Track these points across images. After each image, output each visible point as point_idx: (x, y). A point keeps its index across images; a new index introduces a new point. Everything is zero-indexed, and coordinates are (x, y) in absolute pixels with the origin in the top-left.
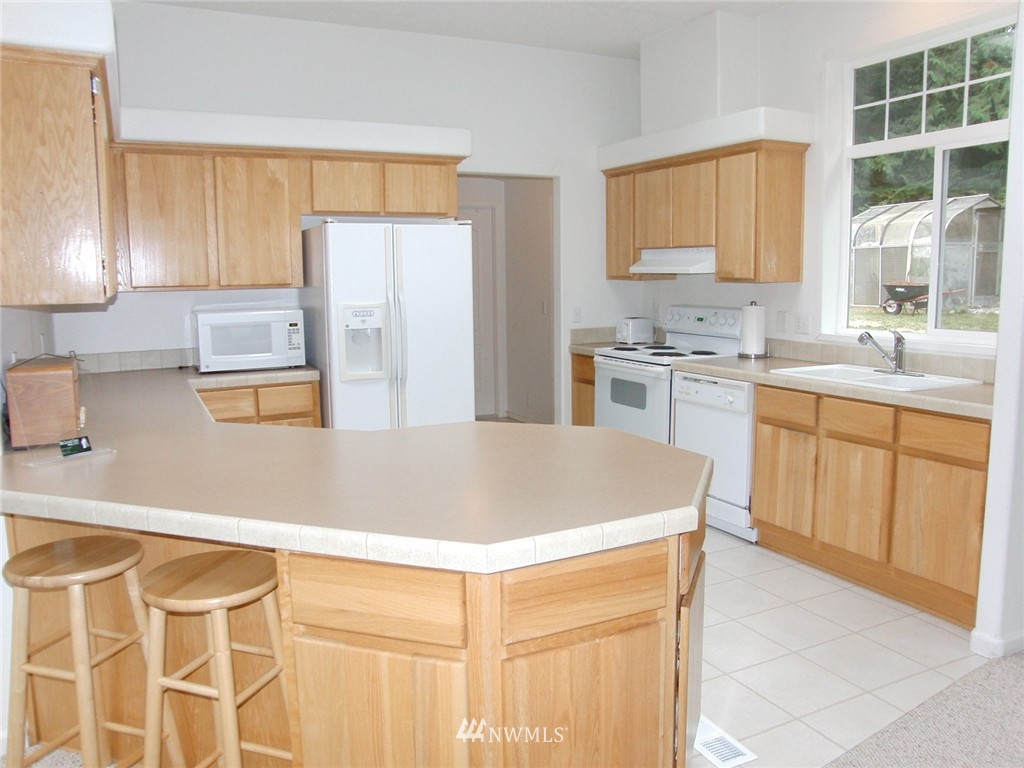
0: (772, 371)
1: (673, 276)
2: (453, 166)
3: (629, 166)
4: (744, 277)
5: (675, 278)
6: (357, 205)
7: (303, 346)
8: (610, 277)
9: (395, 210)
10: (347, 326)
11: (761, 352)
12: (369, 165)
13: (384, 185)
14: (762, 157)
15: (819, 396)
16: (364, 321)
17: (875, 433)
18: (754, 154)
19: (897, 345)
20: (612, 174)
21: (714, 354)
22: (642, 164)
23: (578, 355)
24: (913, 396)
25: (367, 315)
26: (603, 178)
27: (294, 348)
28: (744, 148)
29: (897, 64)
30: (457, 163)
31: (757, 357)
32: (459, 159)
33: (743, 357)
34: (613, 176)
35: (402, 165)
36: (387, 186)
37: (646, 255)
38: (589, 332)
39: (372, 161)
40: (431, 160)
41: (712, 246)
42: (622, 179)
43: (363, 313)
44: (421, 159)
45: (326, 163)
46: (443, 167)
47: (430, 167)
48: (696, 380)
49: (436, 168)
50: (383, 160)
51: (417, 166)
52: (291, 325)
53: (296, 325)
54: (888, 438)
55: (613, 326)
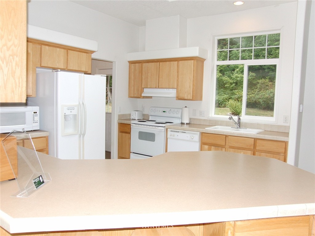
0: (206, 128)
1: (151, 97)
2: (90, 54)
3: (141, 60)
4: (189, 99)
5: (152, 98)
6: (58, 65)
7: (38, 121)
8: (130, 97)
9: (71, 68)
10: (65, 114)
11: (188, 122)
12: (63, 50)
13: (67, 59)
14: (195, 62)
15: (226, 136)
16: (71, 112)
17: (247, 146)
18: (193, 61)
19: (238, 120)
20: (131, 63)
21: (172, 123)
22: (146, 60)
23: (121, 123)
24: (258, 135)
25: (72, 109)
26: (128, 64)
27: (35, 123)
28: (189, 58)
29: (231, 40)
30: (92, 53)
31: (187, 124)
32: (93, 52)
33: (182, 124)
34: (132, 63)
35: (74, 51)
36: (69, 59)
37: (145, 90)
38: (123, 115)
39: (64, 49)
40: (84, 51)
41: (176, 88)
42: (137, 64)
43: (71, 108)
44: (81, 50)
45: (47, 47)
46: (88, 54)
47: (83, 53)
48: (176, 131)
49: (85, 54)
50: (68, 49)
51: (79, 53)
52: (34, 113)
53: (36, 113)
54: (252, 148)
55: (130, 113)
